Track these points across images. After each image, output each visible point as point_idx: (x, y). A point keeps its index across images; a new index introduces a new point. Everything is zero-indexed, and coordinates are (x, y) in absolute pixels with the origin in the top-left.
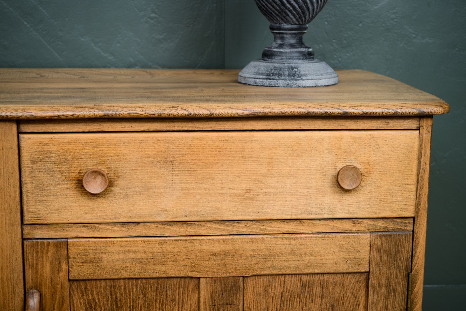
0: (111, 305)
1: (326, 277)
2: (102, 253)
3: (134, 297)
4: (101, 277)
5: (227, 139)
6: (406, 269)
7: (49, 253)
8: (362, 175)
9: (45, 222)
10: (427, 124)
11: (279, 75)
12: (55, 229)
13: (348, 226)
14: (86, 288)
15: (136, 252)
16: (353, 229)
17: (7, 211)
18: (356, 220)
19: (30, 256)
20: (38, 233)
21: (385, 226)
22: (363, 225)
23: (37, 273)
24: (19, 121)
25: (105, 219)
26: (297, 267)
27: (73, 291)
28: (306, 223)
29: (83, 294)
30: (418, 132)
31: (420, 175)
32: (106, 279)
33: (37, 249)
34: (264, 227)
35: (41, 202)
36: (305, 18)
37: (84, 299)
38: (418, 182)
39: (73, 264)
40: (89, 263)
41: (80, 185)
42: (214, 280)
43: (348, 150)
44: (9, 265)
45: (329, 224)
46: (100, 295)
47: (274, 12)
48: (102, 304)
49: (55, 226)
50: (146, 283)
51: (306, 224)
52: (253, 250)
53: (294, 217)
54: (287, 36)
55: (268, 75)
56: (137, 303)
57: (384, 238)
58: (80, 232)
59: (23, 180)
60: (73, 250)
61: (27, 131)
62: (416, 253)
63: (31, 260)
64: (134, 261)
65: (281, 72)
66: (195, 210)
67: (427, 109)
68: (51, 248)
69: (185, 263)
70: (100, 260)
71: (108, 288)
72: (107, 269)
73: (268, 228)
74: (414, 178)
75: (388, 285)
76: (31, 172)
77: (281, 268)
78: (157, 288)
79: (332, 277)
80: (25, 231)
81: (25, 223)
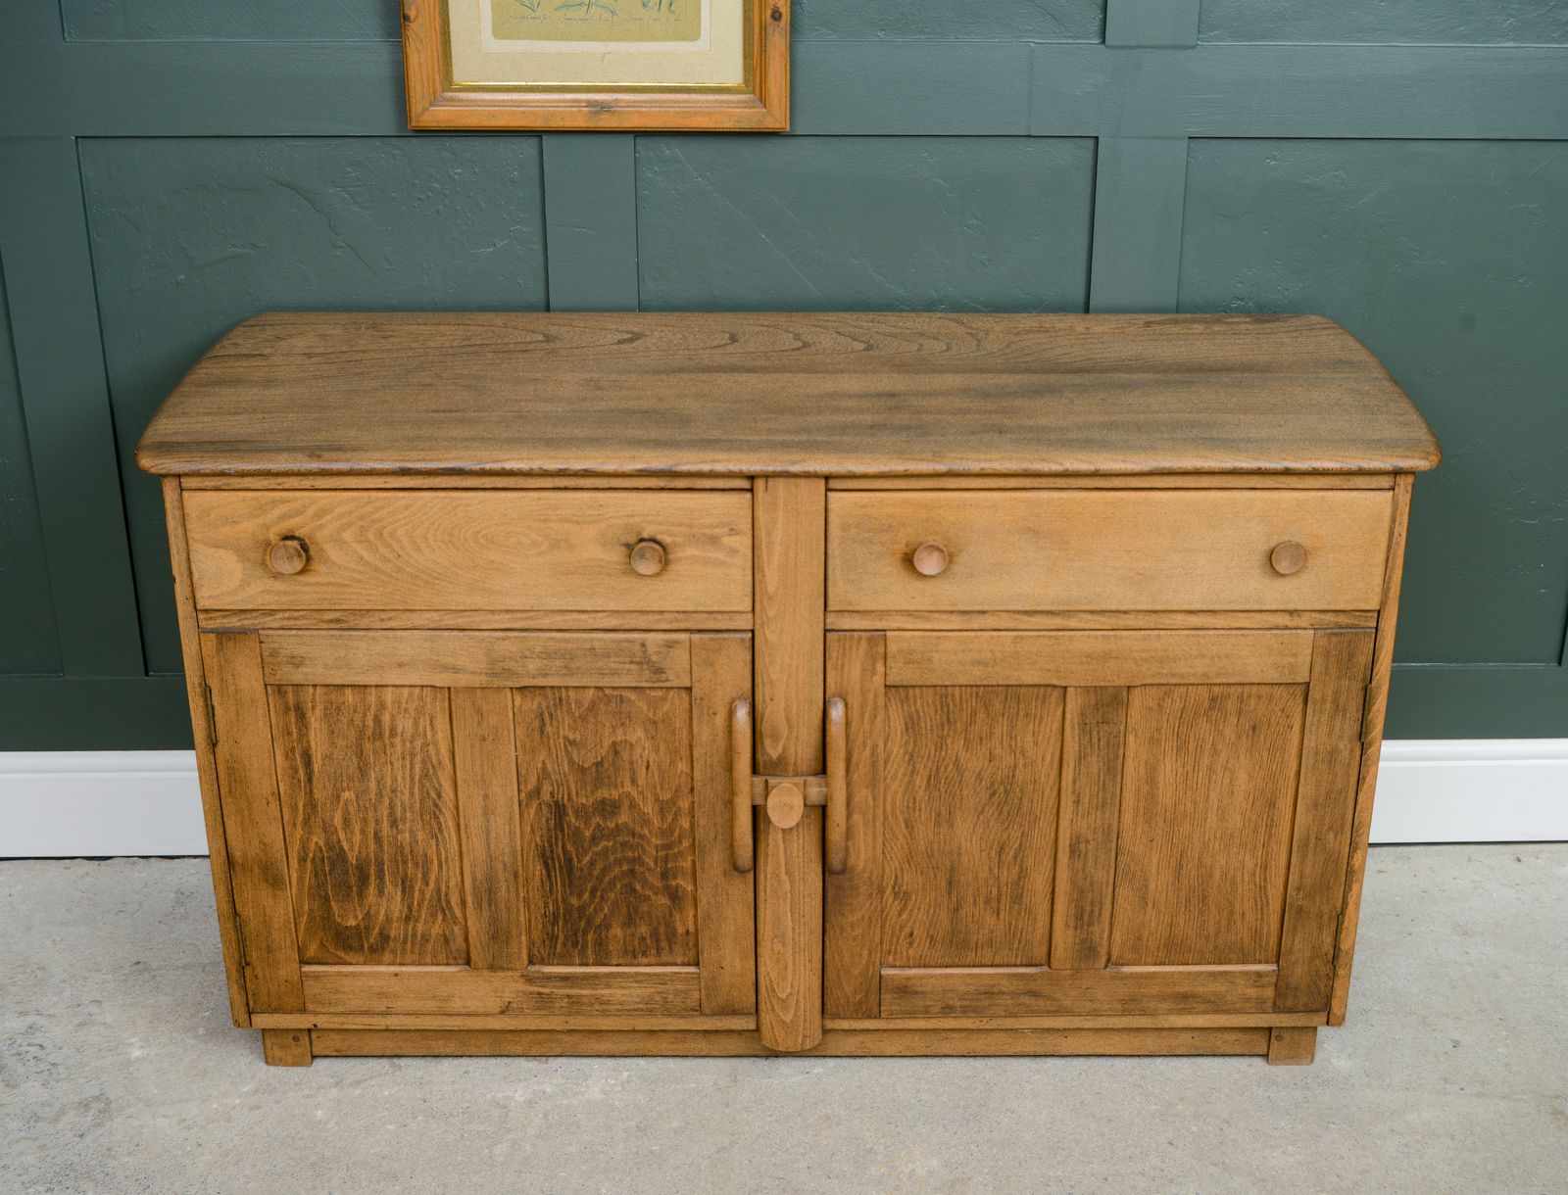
0: (941, 720)
1: (1246, 689)
2: (933, 651)
3: (973, 710)
4: (929, 683)
6: (1364, 680)
7: (860, 651)
8: (1306, 553)
9: (857, 609)
10: (1405, 483)
12: (869, 618)
13: (1283, 620)
14: (907, 697)
15: (980, 651)
16: (1289, 624)
18: (1295, 612)
19: (833, 654)
20: (847, 623)
21: (1336, 620)
22: (1304, 619)
23: (842, 677)
24: (828, 477)
25: (940, 606)
26: (1206, 676)
27: (889, 700)
29: (903, 704)
30: (1391, 493)
31: (1392, 553)
32: (935, 686)
34: (1161, 621)
35: (852, 582)
37: (903, 711)
38: (1387, 561)
39: (892, 665)
40: (913, 664)
41: (908, 561)
42: (1087, 689)
43: (1289, 517)
45: (1256, 617)
46: (925, 706)
48: (928, 718)
49: (869, 613)
50: (991, 691)
51: (1223, 616)
52: (1143, 651)
53: (1207, 607)
56: (977, 718)
57: (1334, 639)
58: (904, 623)
59: (830, 552)
60: (892, 648)
61: (838, 487)
62: (1378, 658)
63: (834, 660)
64: (977, 663)
66: (1066, 596)
67: (1404, 464)
68: (863, 641)
69: (1048, 667)
70: (930, 660)
71: (938, 697)
72: (938, 673)
73: (1167, 622)
74: (1382, 557)
75: (1335, 702)
76: (841, 543)
77: (1182, 676)
78: (1006, 699)
79: (1255, 688)
80: (828, 621)
81: (829, 609)
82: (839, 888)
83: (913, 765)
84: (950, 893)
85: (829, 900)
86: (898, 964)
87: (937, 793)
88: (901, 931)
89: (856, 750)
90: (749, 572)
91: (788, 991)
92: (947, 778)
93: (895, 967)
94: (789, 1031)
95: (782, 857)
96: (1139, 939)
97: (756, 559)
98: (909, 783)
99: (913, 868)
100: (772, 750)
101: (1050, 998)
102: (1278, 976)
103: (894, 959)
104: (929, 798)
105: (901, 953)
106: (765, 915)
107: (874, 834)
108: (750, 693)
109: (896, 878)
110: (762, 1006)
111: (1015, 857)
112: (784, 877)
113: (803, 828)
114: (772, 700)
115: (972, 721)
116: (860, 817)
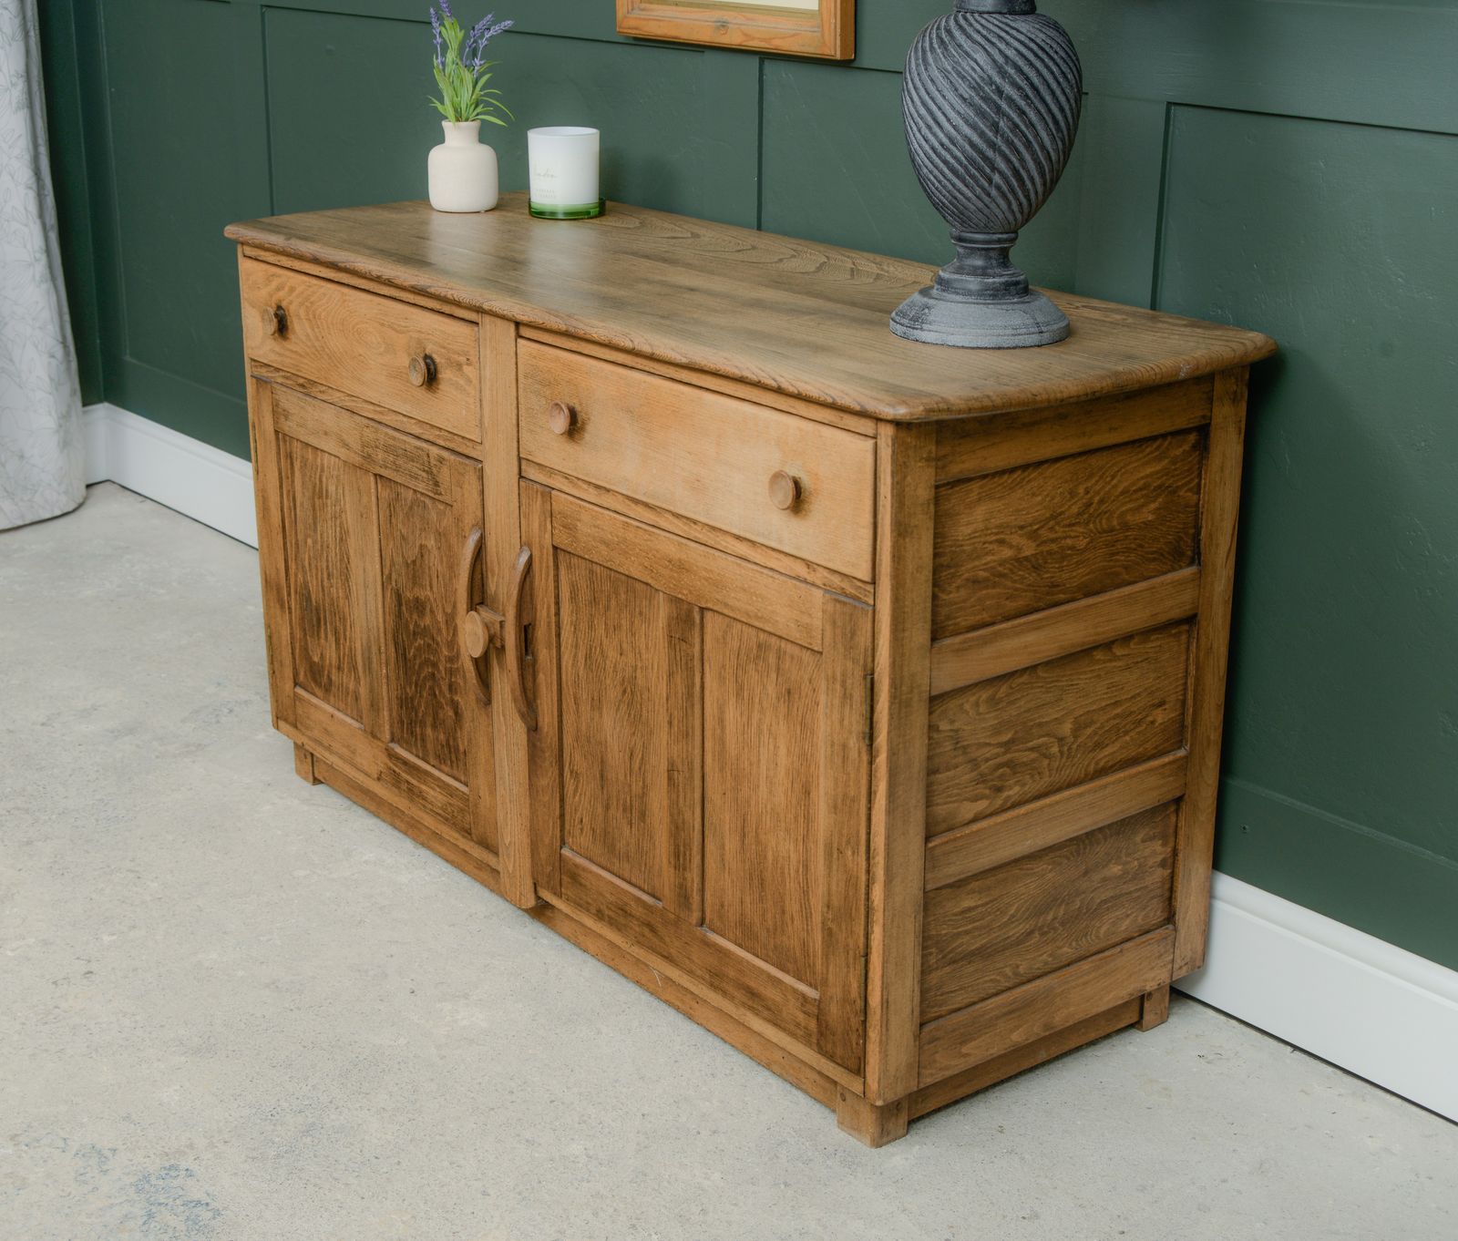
0: (590, 597)
1: (782, 643)
2: (577, 519)
3: (609, 593)
4: (580, 554)
6: (864, 667)
7: (537, 502)
9: (535, 459)
10: (881, 433)
12: (544, 473)
13: (801, 570)
14: (570, 565)
15: (604, 529)
16: (807, 579)
17: (505, 435)
18: (811, 564)
19: (523, 501)
20: (530, 472)
21: (842, 585)
22: (818, 576)
23: (529, 523)
24: (518, 325)
26: (748, 614)
27: (560, 562)
29: (568, 569)
30: (872, 441)
31: (880, 516)
32: (584, 559)
33: (529, 493)
34: (719, 539)
35: (531, 432)
37: (569, 578)
38: (875, 525)
39: (556, 525)
40: (567, 529)
42: (672, 599)
43: (795, 447)
45: (783, 559)
46: (581, 579)
48: (583, 591)
49: (543, 468)
50: (618, 578)
51: (760, 550)
52: (706, 569)
53: (743, 535)
56: (611, 603)
57: (838, 605)
58: (561, 484)
59: (520, 399)
60: (556, 506)
61: (523, 334)
62: (878, 645)
63: (524, 508)
64: (603, 542)
68: (539, 494)
69: (645, 563)
70: (577, 530)
71: (587, 572)
72: (583, 544)
73: (722, 542)
75: (843, 685)
76: (524, 390)
77: (733, 608)
78: (627, 590)
80: (521, 466)
81: (521, 455)
82: (534, 745)
83: (576, 636)
84: (602, 788)
86: (573, 848)
87: (591, 674)
88: (575, 814)
89: (539, 606)
90: (478, 405)
91: (510, 838)
92: (596, 662)
93: (571, 850)
94: (512, 882)
95: (500, 696)
96: (722, 906)
97: (481, 395)
98: (574, 655)
99: (580, 749)
100: (490, 585)
101: (661, 939)
102: (819, 1006)
103: (572, 842)
104: (587, 678)
105: (576, 838)
107: (551, 698)
108: (480, 522)
109: (571, 755)
110: (499, 849)
111: (640, 769)
115: (608, 607)
116: (543, 677)
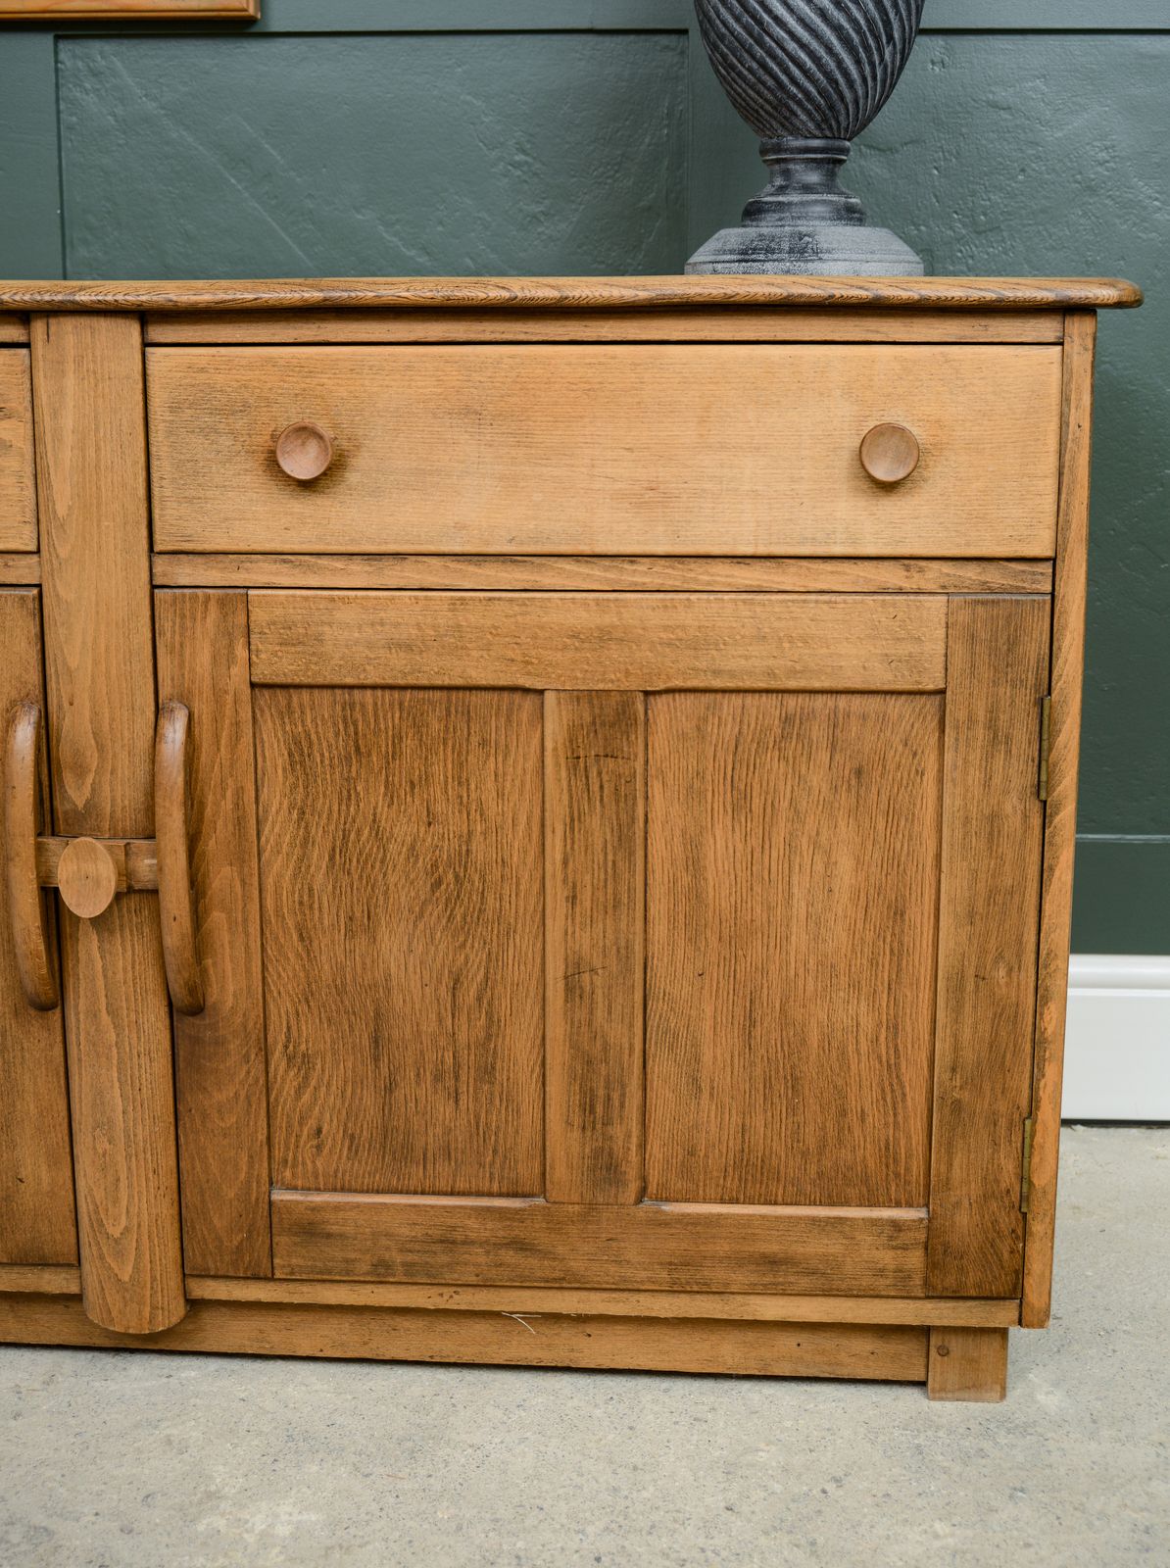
0: (345, 749)
1: (842, 701)
2: (323, 623)
3: (396, 731)
4: (320, 681)
5: (603, 360)
6: (1037, 687)
7: (208, 620)
9: (199, 547)
10: (1080, 330)
11: (769, 250)
12: (220, 566)
13: (892, 576)
14: (289, 705)
15: (399, 624)
16: (907, 585)
17: (118, 520)
18: (912, 562)
19: (166, 624)
20: (185, 573)
21: (983, 578)
22: (930, 575)
23: (181, 665)
24: (145, 316)
25: (328, 544)
26: (771, 673)
27: (262, 711)
28: (793, 567)
29: (283, 719)
30: (1058, 348)
31: (1067, 457)
32: (332, 687)
33: (182, 609)
34: (692, 575)
35: (190, 500)
36: (838, 123)
37: (285, 732)
38: (1060, 474)
39: (260, 647)
40: (293, 645)
41: (274, 464)
42: (579, 696)
43: (890, 390)
44: (121, 641)
45: (848, 571)
46: (319, 723)
47: (762, 107)
48: (325, 744)
49: (221, 557)
50: (424, 699)
51: (793, 570)
52: (666, 628)
53: (762, 550)
54: (798, 167)
55: (744, 252)
56: (404, 746)
57: (980, 609)
58: (277, 574)
59: (153, 449)
60: (259, 616)
61: (162, 340)
62: (1060, 648)
63: (169, 635)
64: (394, 645)
65: (773, 245)
66: (531, 527)
67: (1074, 291)
68: (213, 609)
69: (510, 654)
70: (320, 641)
71: (338, 708)
72: (332, 662)
73: (701, 577)
74: (1050, 463)
75: (992, 725)
76: (170, 433)
77: (732, 674)
78: (448, 714)
79: (856, 699)
80: (157, 570)
81: (157, 548)
82: (196, 1041)
83: (306, 827)
84: (376, 1059)
85: (181, 1064)
86: (299, 1183)
87: (345, 880)
88: (301, 1124)
89: (210, 798)
90: (29, 482)
91: (124, 1221)
92: (361, 854)
93: (295, 1188)
94: (128, 1296)
95: (100, 982)
96: (692, 1153)
97: (38, 460)
98: (301, 860)
99: (316, 1012)
100: (75, 793)
101: (546, 1254)
102: (928, 1228)
103: (293, 1175)
104: (334, 888)
105: (304, 1164)
106: (81, 1086)
107: (247, 947)
108: (37, 692)
109: (289, 1028)
110: (85, 1252)
111: (479, 999)
112: (105, 1018)
113: (131, 931)
114: (71, 704)
115: (395, 754)
116: (223, 915)
